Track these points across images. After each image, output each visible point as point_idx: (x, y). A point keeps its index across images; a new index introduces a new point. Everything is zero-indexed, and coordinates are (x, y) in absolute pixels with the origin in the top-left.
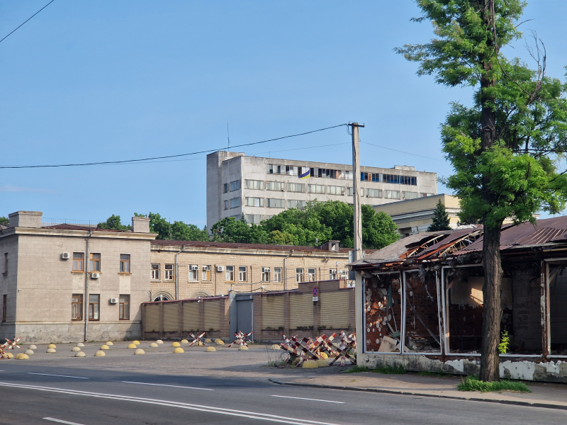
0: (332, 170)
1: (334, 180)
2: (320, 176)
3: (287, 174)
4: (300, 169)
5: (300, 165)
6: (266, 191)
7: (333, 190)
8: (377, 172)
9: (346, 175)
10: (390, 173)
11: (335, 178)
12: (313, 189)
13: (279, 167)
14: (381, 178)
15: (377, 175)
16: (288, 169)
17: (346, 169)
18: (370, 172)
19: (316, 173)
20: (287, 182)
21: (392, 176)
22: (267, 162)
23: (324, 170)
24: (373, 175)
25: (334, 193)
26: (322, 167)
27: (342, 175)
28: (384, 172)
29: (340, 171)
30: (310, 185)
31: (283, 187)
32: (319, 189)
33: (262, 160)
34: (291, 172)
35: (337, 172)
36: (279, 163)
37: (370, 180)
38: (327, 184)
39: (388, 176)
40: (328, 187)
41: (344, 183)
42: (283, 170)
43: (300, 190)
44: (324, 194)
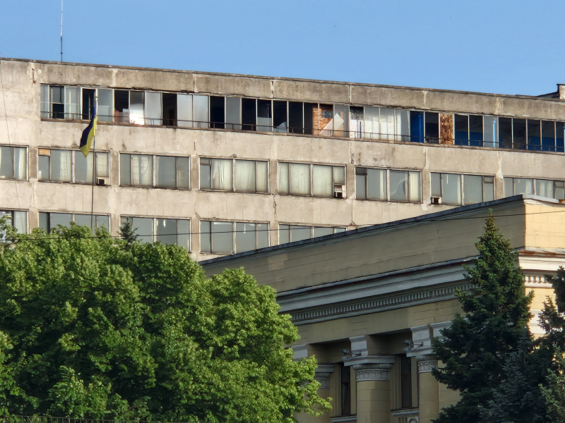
0: (296, 106)
1: (302, 141)
2: (248, 125)
3: (121, 120)
4: (169, 102)
5: (171, 85)
6: (36, 185)
7: (299, 178)
8: (473, 108)
9: (353, 124)
10: (525, 113)
11: (309, 131)
12: (223, 174)
13: (89, 95)
14: (492, 131)
15: (477, 120)
16: (123, 99)
17: (352, 98)
18: (448, 108)
19: (233, 113)
20: (117, 148)
21: (534, 124)
22: (41, 75)
23: (264, 104)
24: (461, 121)
25: (303, 189)
26: (255, 92)
27: (338, 120)
28: (499, 110)
29: (327, 108)
30: (208, 162)
31: (101, 169)
32: (243, 174)
33: (24, 69)
34: (136, 115)
35: (318, 112)
36: (89, 80)
37: (446, 139)
38: (274, 155)
39: (520, 123)
40: (282, 170)
41: (344, 153)
42: (105, 108)
43: (170, 181)
44: (266, 192)
